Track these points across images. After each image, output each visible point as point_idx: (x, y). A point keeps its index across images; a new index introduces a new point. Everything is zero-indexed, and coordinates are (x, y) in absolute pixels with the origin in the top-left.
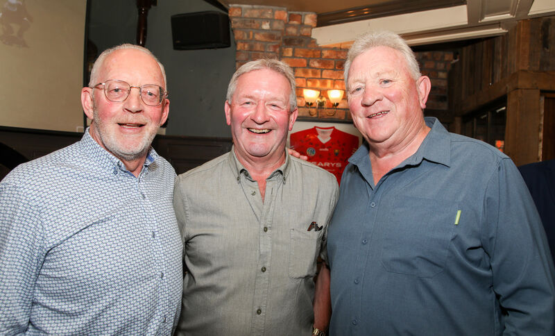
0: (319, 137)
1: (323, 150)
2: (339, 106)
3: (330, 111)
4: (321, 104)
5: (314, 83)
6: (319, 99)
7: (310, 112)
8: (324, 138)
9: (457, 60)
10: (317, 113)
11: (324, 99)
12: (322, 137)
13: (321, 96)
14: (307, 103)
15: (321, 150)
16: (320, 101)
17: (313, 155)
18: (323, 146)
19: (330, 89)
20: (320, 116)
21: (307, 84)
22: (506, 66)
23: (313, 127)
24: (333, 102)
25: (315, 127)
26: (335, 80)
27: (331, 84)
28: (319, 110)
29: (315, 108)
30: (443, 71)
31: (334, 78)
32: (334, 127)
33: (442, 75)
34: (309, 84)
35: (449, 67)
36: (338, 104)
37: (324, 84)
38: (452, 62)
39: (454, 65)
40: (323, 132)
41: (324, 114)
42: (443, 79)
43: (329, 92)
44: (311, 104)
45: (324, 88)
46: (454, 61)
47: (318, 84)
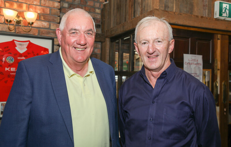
0: (17, 48)
1: (21, 58)
2: (34, 25)
3: (26, 28)
4: (18, 22)
5: (12, 5)
6: (16, 18)
7: (9, 28)
8: (21, 49)
9: (108, 2)
10: (15, 29)
11: (21, 18)
12: (20, 48)
13: (18, 16)
14: (7, 20)
15: (19, 58)
16: (18, 19)
17: (12, 62)
18: (21, 55)
19: (25, 11)
20: (17, 31)
21: (5, 5)
22: (145, 7)
23: (12, 40)
24: (28, 21)
25: (14, 40)
26: (29, 5)
27: (26, 7)
28: (17, 27)
29: (13, 25)
30: (99, 8)
31: (29, 3)
32: (29, 41)
33: (98, 11)
34: (7, 5)
35: (102, 7)
36: (33, 23)
37: (20, 6)
38: (104, 3)
39: (105, 5)
40: (21, 44)
41: (20, 30)
42: (98, 13)
43: (25, 13)
44: (10, 21)
45: (21, 10)
46: (105, 3)
47: (15, 6)
